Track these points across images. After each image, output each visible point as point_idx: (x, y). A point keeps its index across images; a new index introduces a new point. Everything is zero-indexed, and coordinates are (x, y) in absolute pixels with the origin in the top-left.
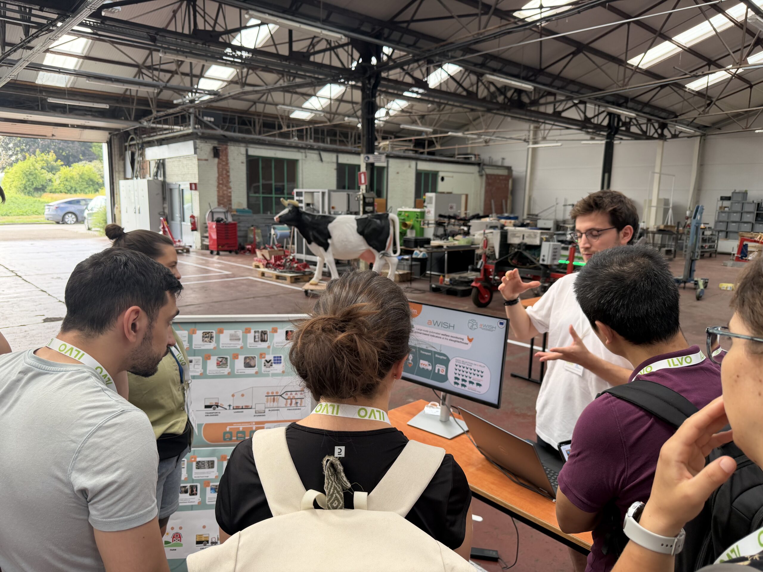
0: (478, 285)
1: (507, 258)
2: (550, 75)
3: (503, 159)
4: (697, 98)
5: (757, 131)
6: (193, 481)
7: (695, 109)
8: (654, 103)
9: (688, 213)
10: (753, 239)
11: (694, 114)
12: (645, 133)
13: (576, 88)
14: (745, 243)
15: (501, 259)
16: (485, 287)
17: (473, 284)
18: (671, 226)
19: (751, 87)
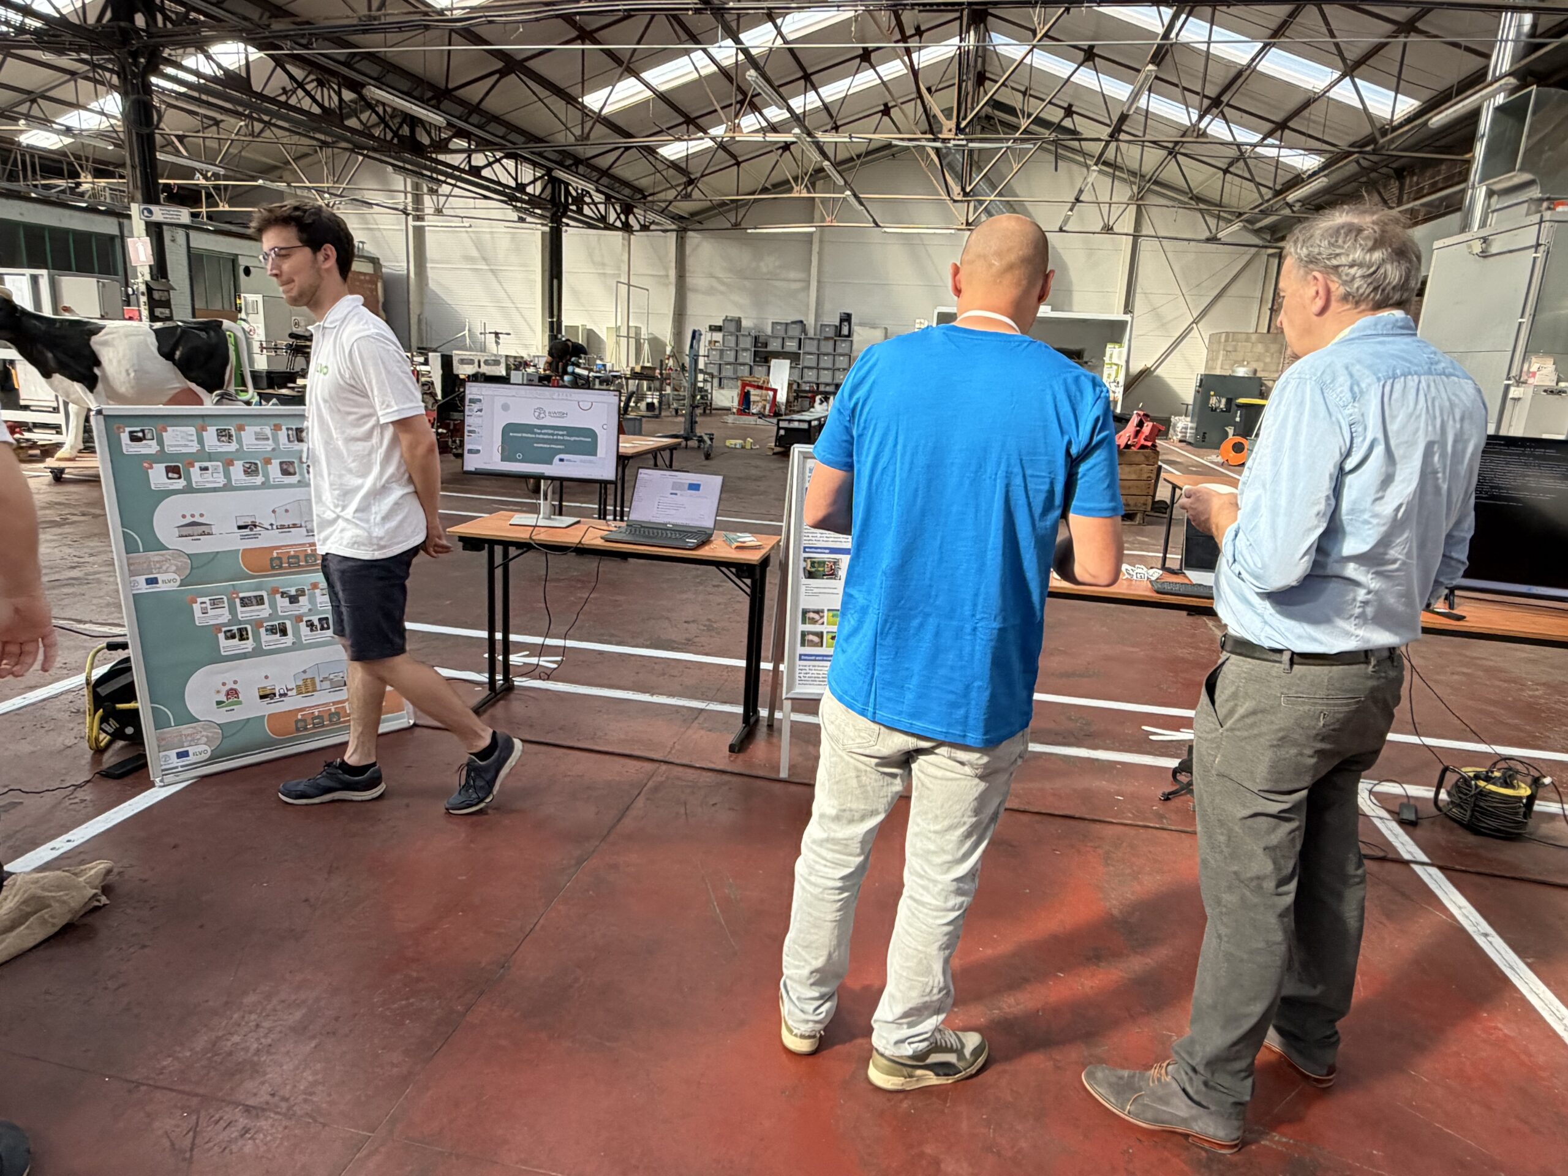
2: (462, 102)
4: (672, 171)
5: (751, 231)
6: (240, 622)
7: (672, 187)
8: (617, 171)
10: (757, 384)
12: (603, 219)
13: (501, 130)
14: (747, 389)
15: (446, 400)
18: (648, 368)
19: (738, 164)
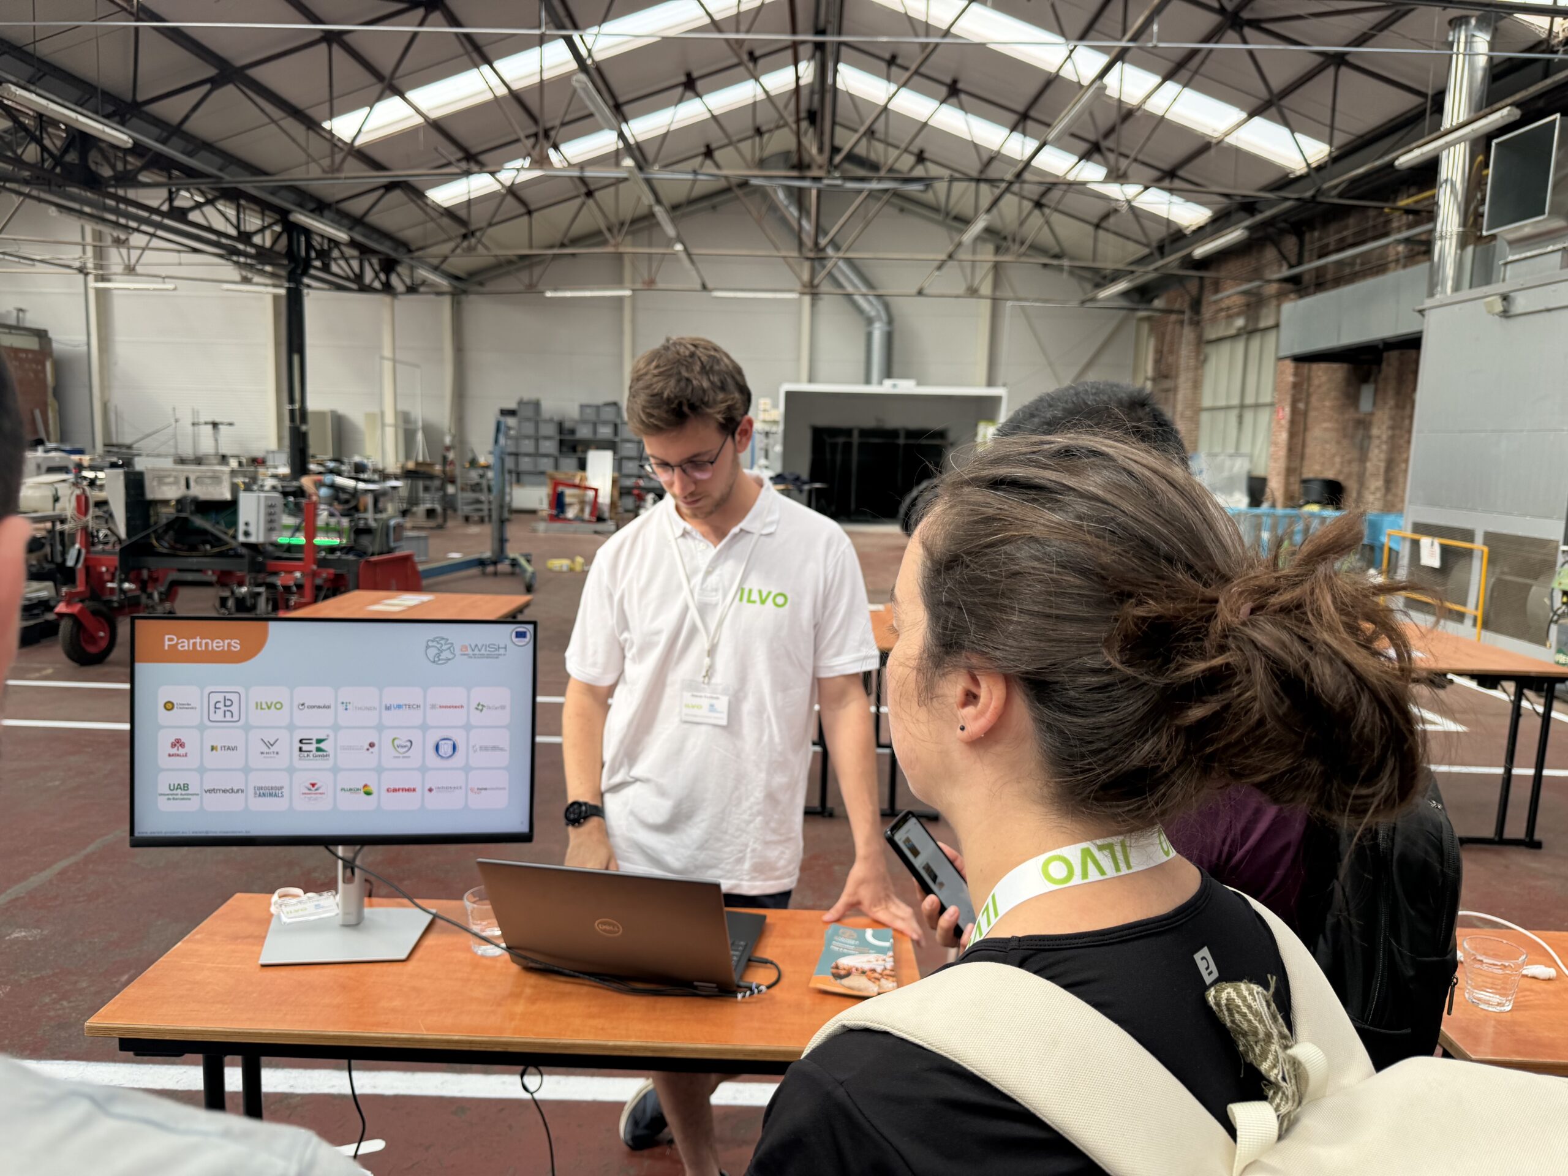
0: (76, 608)
1: (148, 536)
3: (20, 310)
4: (446, 221)
5: (549, 294)
7: (448, 239)
9: (448, 440)
10: (570, 482)
11: (446, 248)
12: (359, 278)
14: (560, 489)
15: (134, 539)
16: (95, 613)
17: (61, 608)
18: (424, 464)
19: (530, 213)
